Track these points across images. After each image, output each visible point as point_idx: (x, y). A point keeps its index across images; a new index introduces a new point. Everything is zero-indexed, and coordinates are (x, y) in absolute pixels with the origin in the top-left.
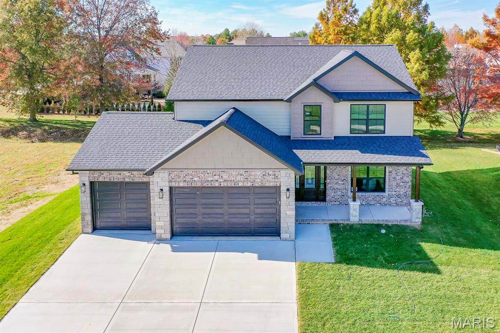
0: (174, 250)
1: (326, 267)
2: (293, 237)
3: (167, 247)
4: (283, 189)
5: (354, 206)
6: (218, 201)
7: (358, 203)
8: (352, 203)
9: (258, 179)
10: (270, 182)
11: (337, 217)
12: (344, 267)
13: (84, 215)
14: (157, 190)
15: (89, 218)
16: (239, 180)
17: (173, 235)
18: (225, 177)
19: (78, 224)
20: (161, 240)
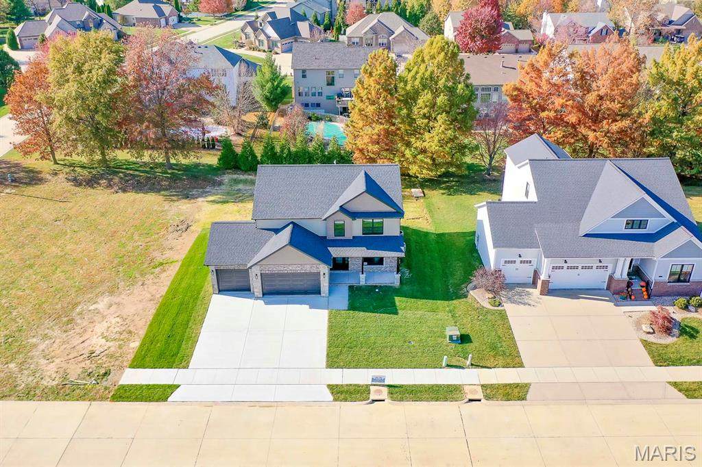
0: (266, 303)
1: (343, 312)
2: (328, 295)
3: (261, 302)
4: (322, 274)
5: (363, 277)
6: (287, 279)
7: (364, 275)
8: (361, 276)
9: (307, 269)
10: (314, 270)
11: (353, 282)
12: (351, 312)
13: (213, 285)
14: (254, 275)
15: (216, 286)
16: (298, 269)
17: (263, 295)
18: (290, 268)
19: (211, 290)
20: (257, 298)
